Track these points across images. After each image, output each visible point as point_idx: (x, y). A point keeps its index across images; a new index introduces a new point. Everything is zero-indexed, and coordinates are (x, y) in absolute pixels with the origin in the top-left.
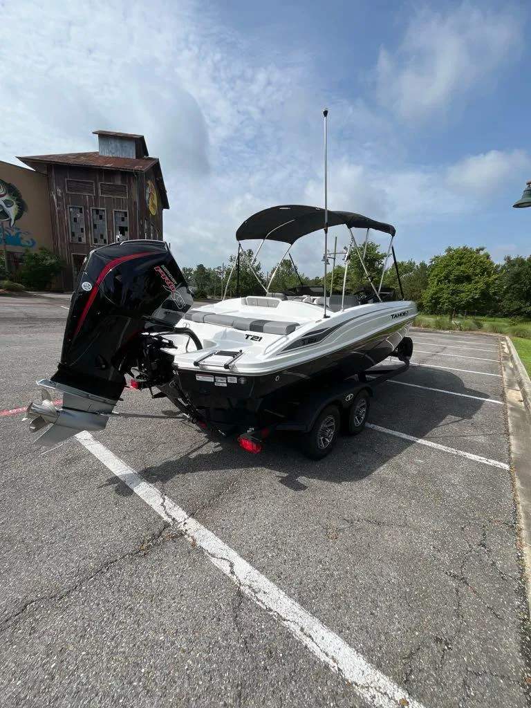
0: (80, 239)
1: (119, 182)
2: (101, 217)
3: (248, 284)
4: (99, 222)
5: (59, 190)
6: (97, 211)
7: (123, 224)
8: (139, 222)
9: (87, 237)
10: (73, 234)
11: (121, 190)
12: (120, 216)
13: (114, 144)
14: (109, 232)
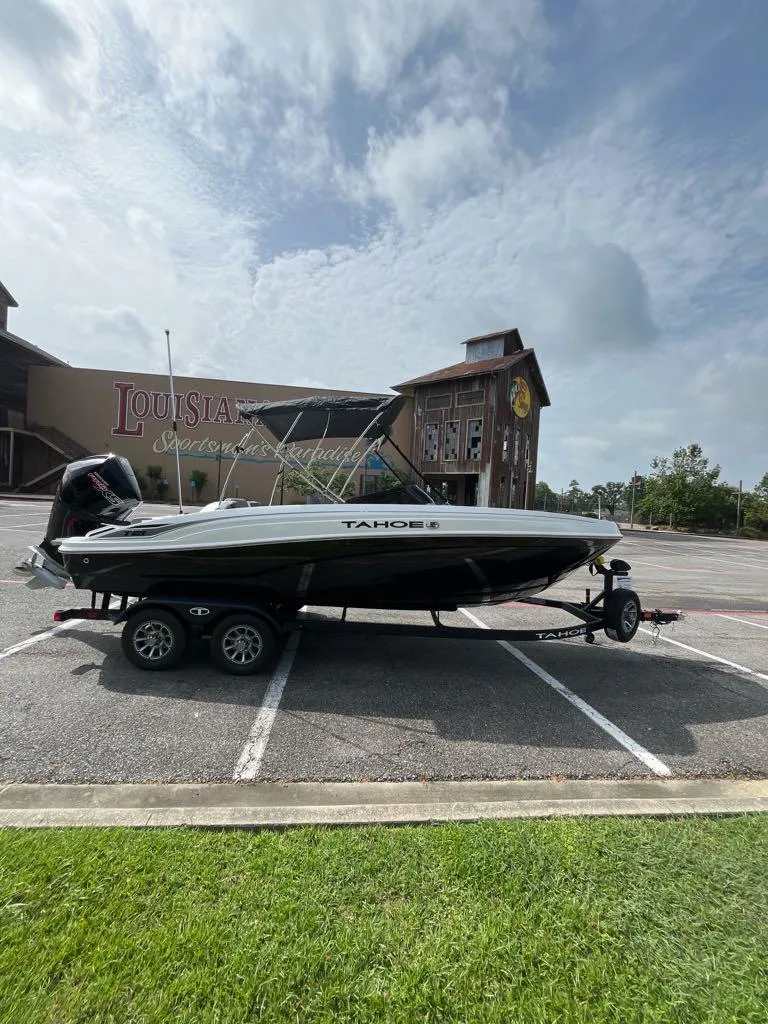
0: (432, 457)
1: (477, 388)
2: (454, 431)
3: (686, 504)
4: (452, 436)
5: (420, 410)
6: (452, 424)
7: (476, 435)
8: (496, 428)
9: (438, 455)
10: (426, 452)
11: (479, 396)
12: (474, 425)
13: (481, 349)
14: (460, 446)
